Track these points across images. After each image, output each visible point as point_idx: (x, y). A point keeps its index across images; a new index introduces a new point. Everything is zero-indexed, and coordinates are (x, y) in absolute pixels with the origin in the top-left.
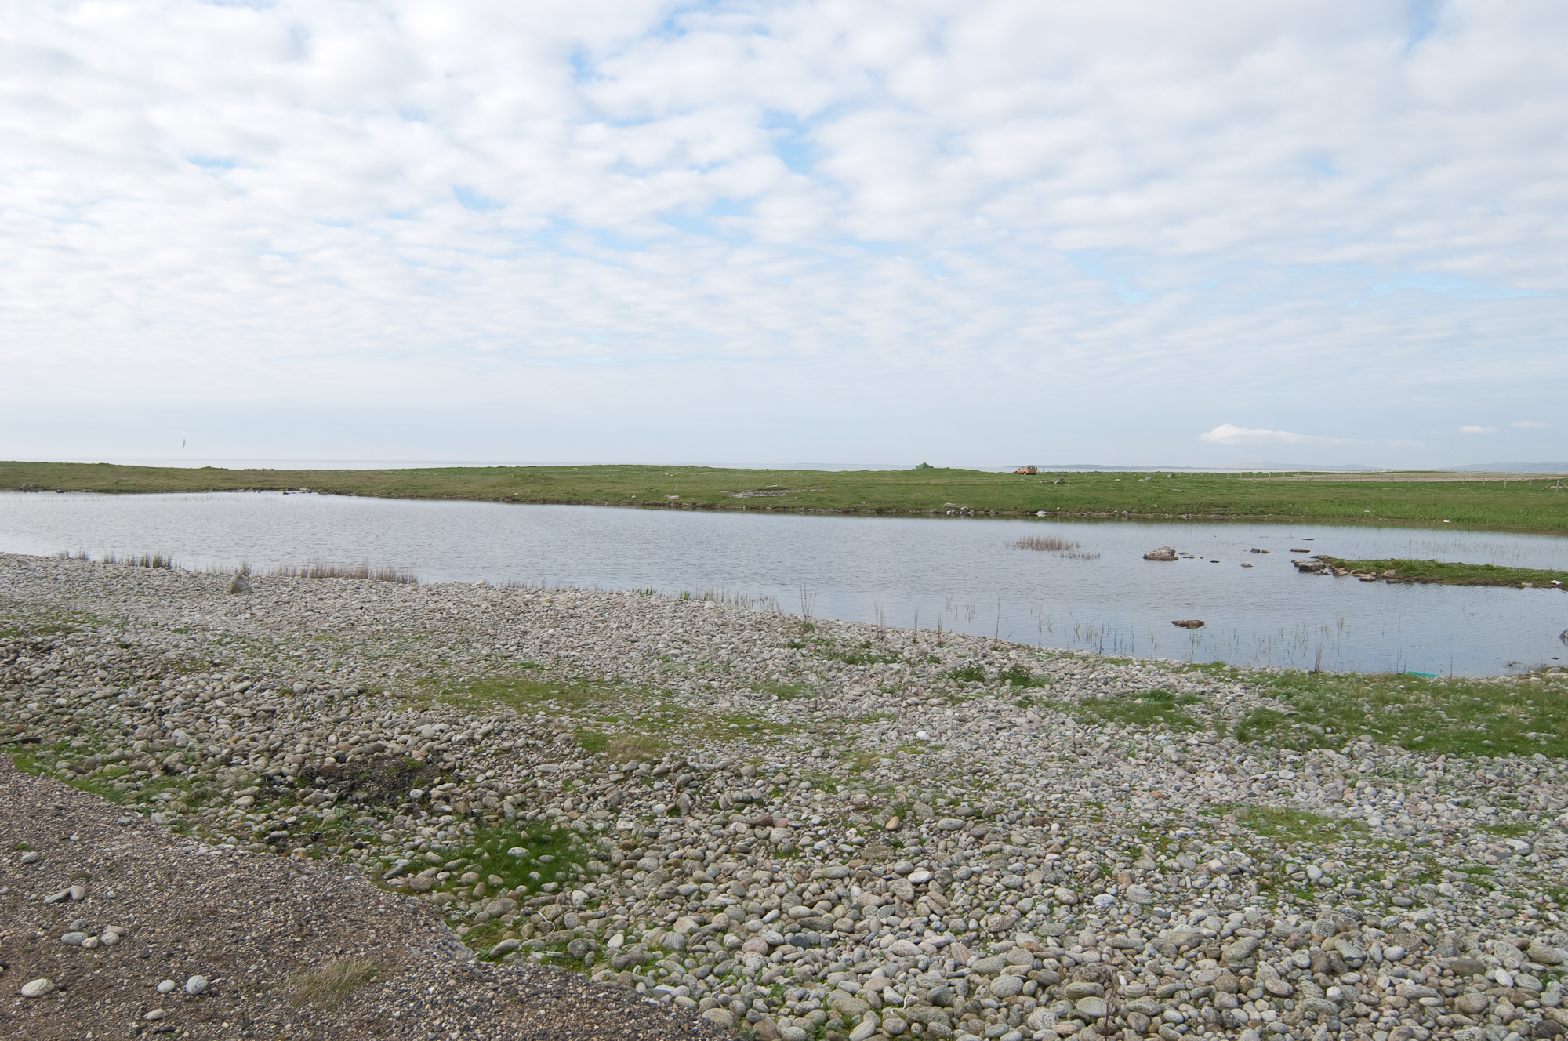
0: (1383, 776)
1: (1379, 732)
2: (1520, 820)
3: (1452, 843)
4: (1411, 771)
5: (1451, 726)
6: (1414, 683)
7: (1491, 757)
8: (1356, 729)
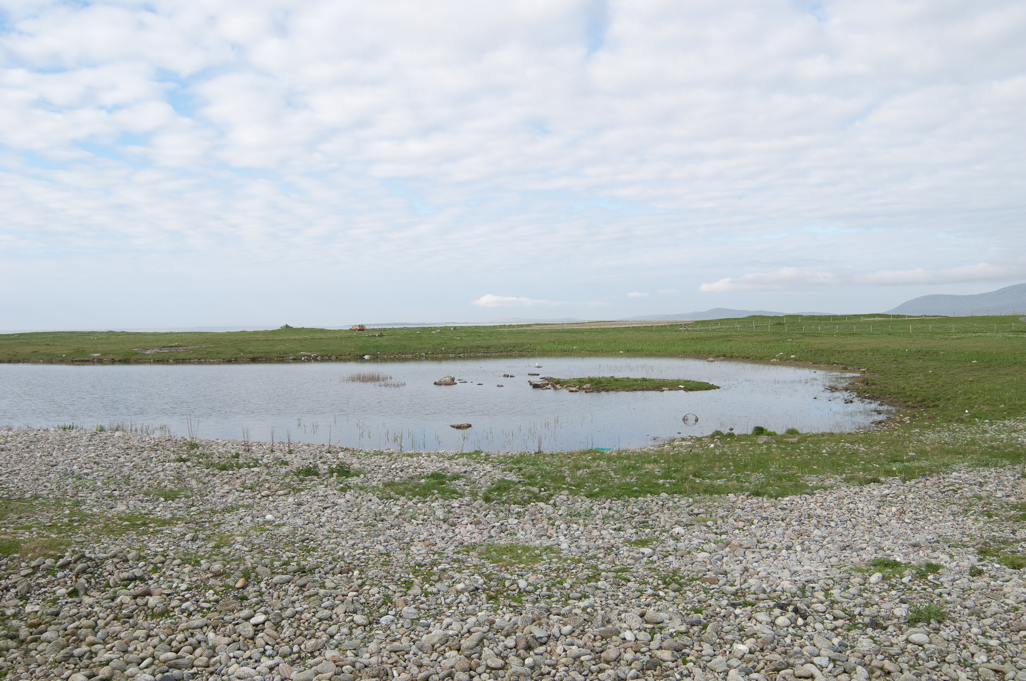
0: (573, 515)
1: (573, 488)
2: (650, 536)
3: (609, 555)
4: (590, 511)
5: (616, 481)
6: (596, 454)
7: (637, 497)
8: (559, 488)
